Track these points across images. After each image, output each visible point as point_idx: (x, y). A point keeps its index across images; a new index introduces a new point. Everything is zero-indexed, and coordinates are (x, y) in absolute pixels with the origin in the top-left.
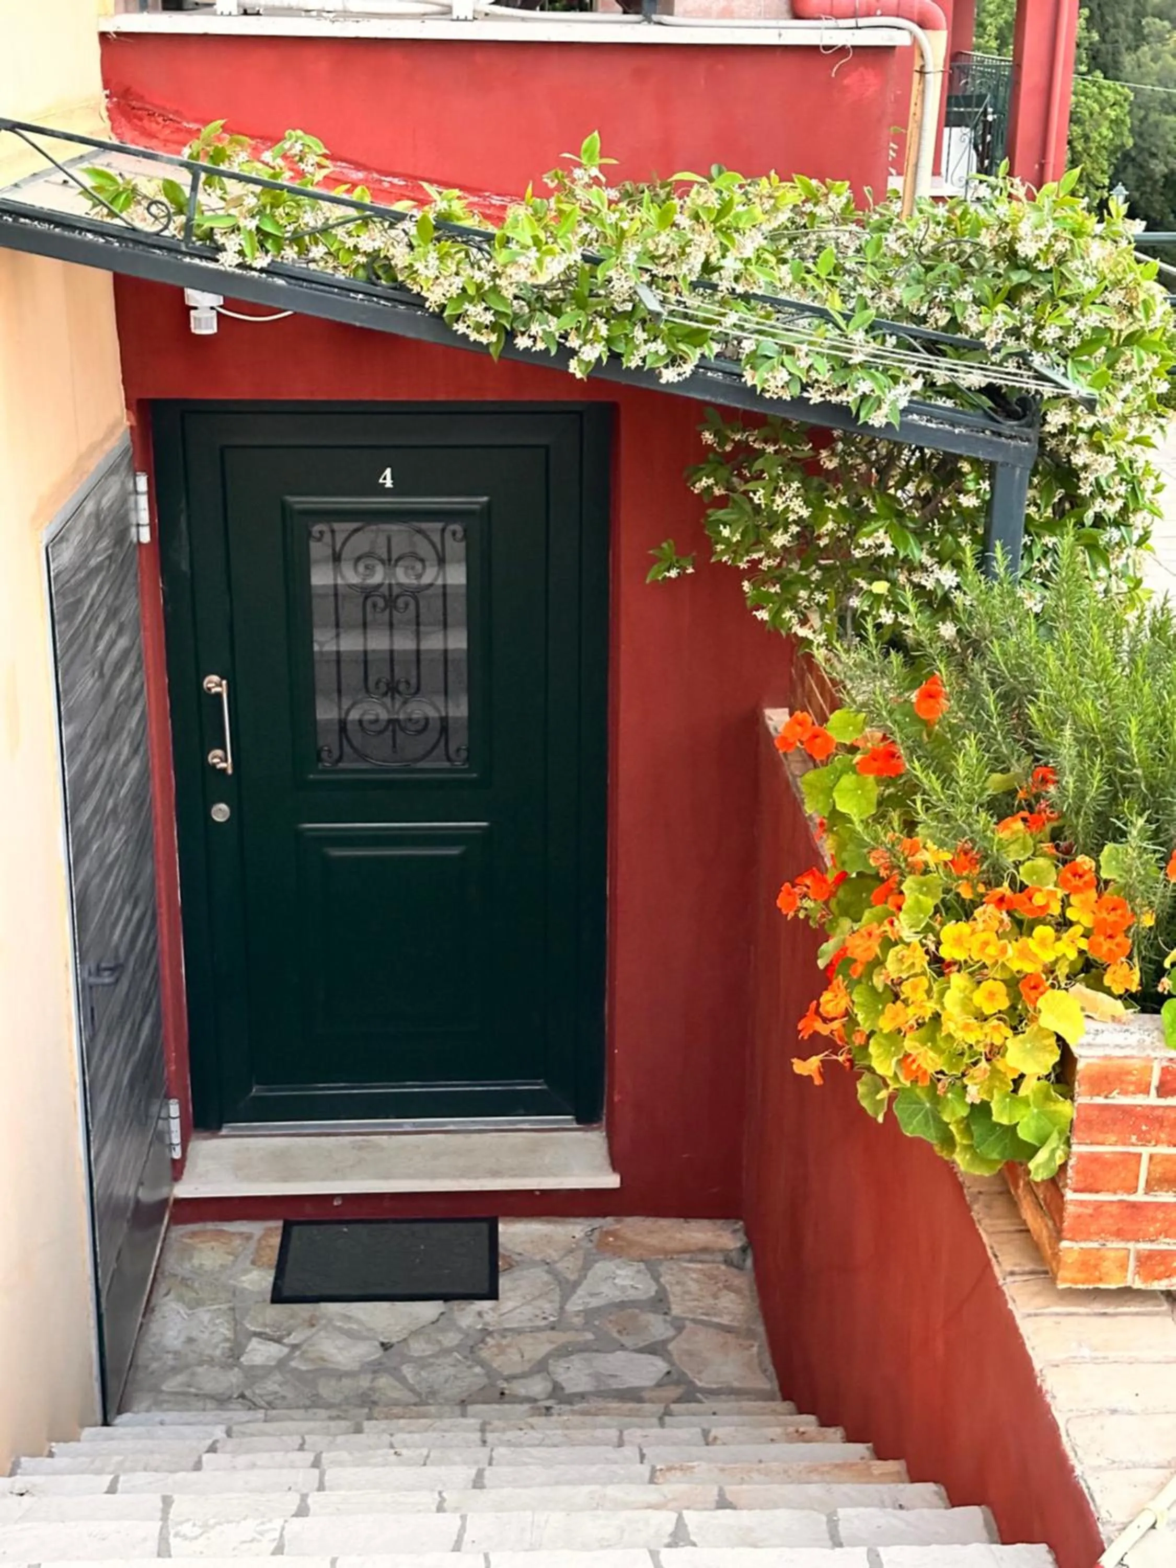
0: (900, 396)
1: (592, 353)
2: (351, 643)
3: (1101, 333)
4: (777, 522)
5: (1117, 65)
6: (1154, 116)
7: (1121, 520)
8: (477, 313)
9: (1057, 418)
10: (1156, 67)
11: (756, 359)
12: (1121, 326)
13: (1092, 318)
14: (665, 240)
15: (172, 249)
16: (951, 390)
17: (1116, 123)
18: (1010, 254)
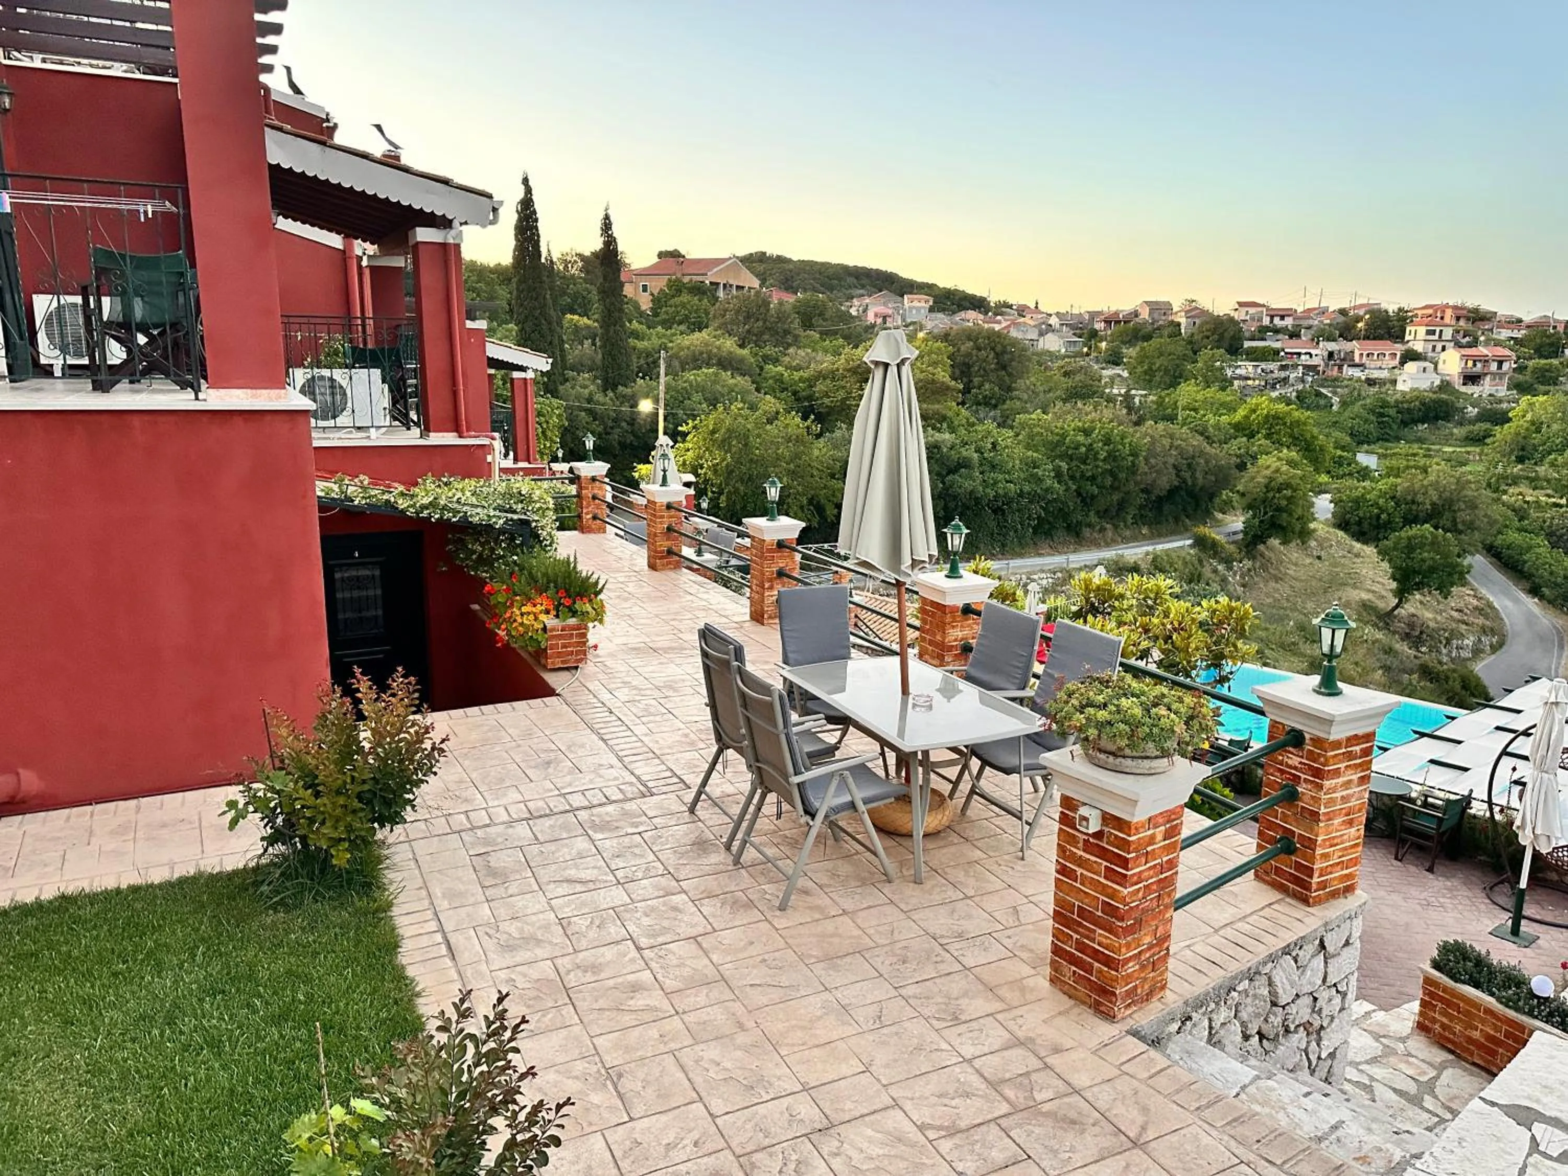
0: (501, 521)
1: (437, 516)
2: (347, 595)
3: (541, 508)
4: (474, 552)
5: (556, 390)
6: (575, 413)
7: (551, 545)
8: (411, 510)
9: (534, 524)
10: (574, 392)
11: (471, 516)
12: (544, 506)
13: (538, 505)
14: (450, 494)
15: (342, 501)
16: (512, 520)
17: (559, 416)
18: (520, 493)
